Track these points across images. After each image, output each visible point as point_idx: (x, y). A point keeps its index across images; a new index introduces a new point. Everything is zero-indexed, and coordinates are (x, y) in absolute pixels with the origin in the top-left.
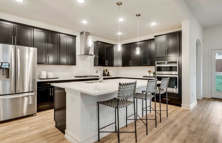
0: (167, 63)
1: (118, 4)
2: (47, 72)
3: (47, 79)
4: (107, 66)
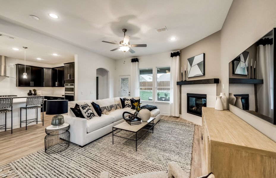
0: (69, 85)
4: (32, 86)
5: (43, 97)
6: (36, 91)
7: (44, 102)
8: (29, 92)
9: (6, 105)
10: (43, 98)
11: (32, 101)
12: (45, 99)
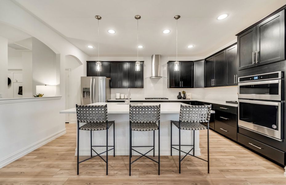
0: (257, 78)
1: (136, 18)
2: (120, 94)
3: (120, 99)
4: (182, 87)
5: (209, 106)
6: (185, 93)
7: (209, 117)
8: (178, 95)
9: (151, 116)
10: (209, 108)
11: (189, 114)
12: (212, 110)
